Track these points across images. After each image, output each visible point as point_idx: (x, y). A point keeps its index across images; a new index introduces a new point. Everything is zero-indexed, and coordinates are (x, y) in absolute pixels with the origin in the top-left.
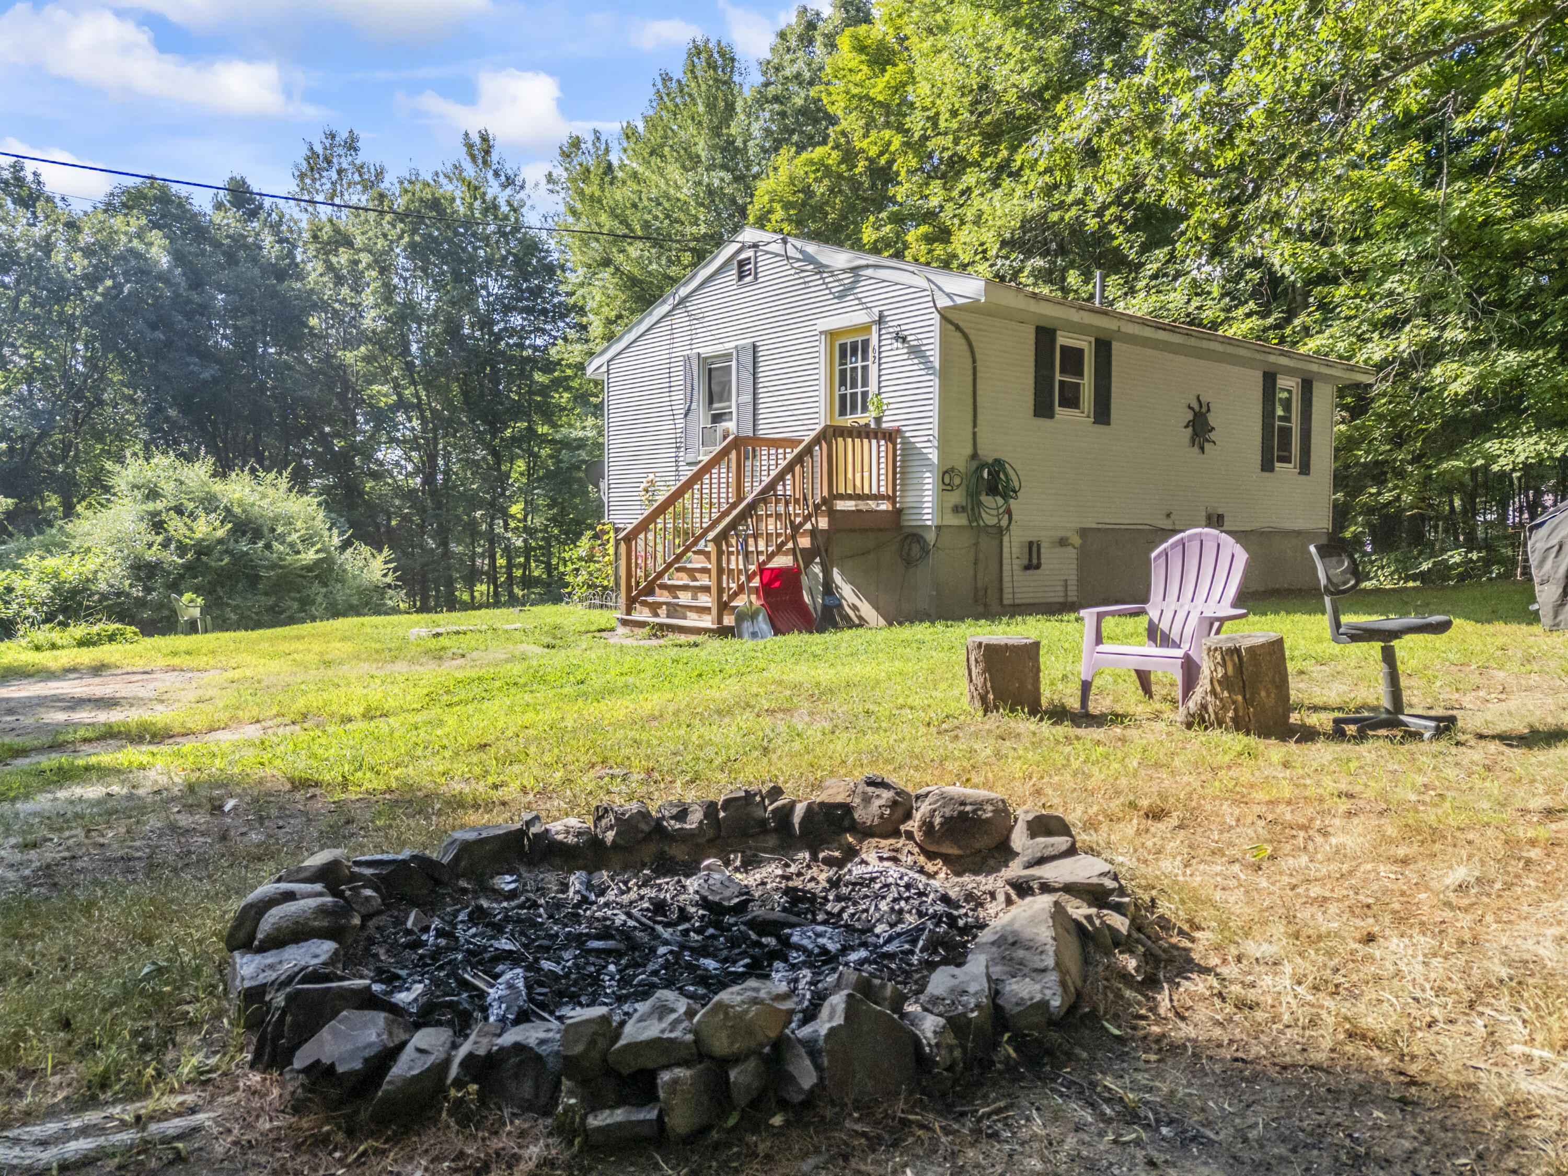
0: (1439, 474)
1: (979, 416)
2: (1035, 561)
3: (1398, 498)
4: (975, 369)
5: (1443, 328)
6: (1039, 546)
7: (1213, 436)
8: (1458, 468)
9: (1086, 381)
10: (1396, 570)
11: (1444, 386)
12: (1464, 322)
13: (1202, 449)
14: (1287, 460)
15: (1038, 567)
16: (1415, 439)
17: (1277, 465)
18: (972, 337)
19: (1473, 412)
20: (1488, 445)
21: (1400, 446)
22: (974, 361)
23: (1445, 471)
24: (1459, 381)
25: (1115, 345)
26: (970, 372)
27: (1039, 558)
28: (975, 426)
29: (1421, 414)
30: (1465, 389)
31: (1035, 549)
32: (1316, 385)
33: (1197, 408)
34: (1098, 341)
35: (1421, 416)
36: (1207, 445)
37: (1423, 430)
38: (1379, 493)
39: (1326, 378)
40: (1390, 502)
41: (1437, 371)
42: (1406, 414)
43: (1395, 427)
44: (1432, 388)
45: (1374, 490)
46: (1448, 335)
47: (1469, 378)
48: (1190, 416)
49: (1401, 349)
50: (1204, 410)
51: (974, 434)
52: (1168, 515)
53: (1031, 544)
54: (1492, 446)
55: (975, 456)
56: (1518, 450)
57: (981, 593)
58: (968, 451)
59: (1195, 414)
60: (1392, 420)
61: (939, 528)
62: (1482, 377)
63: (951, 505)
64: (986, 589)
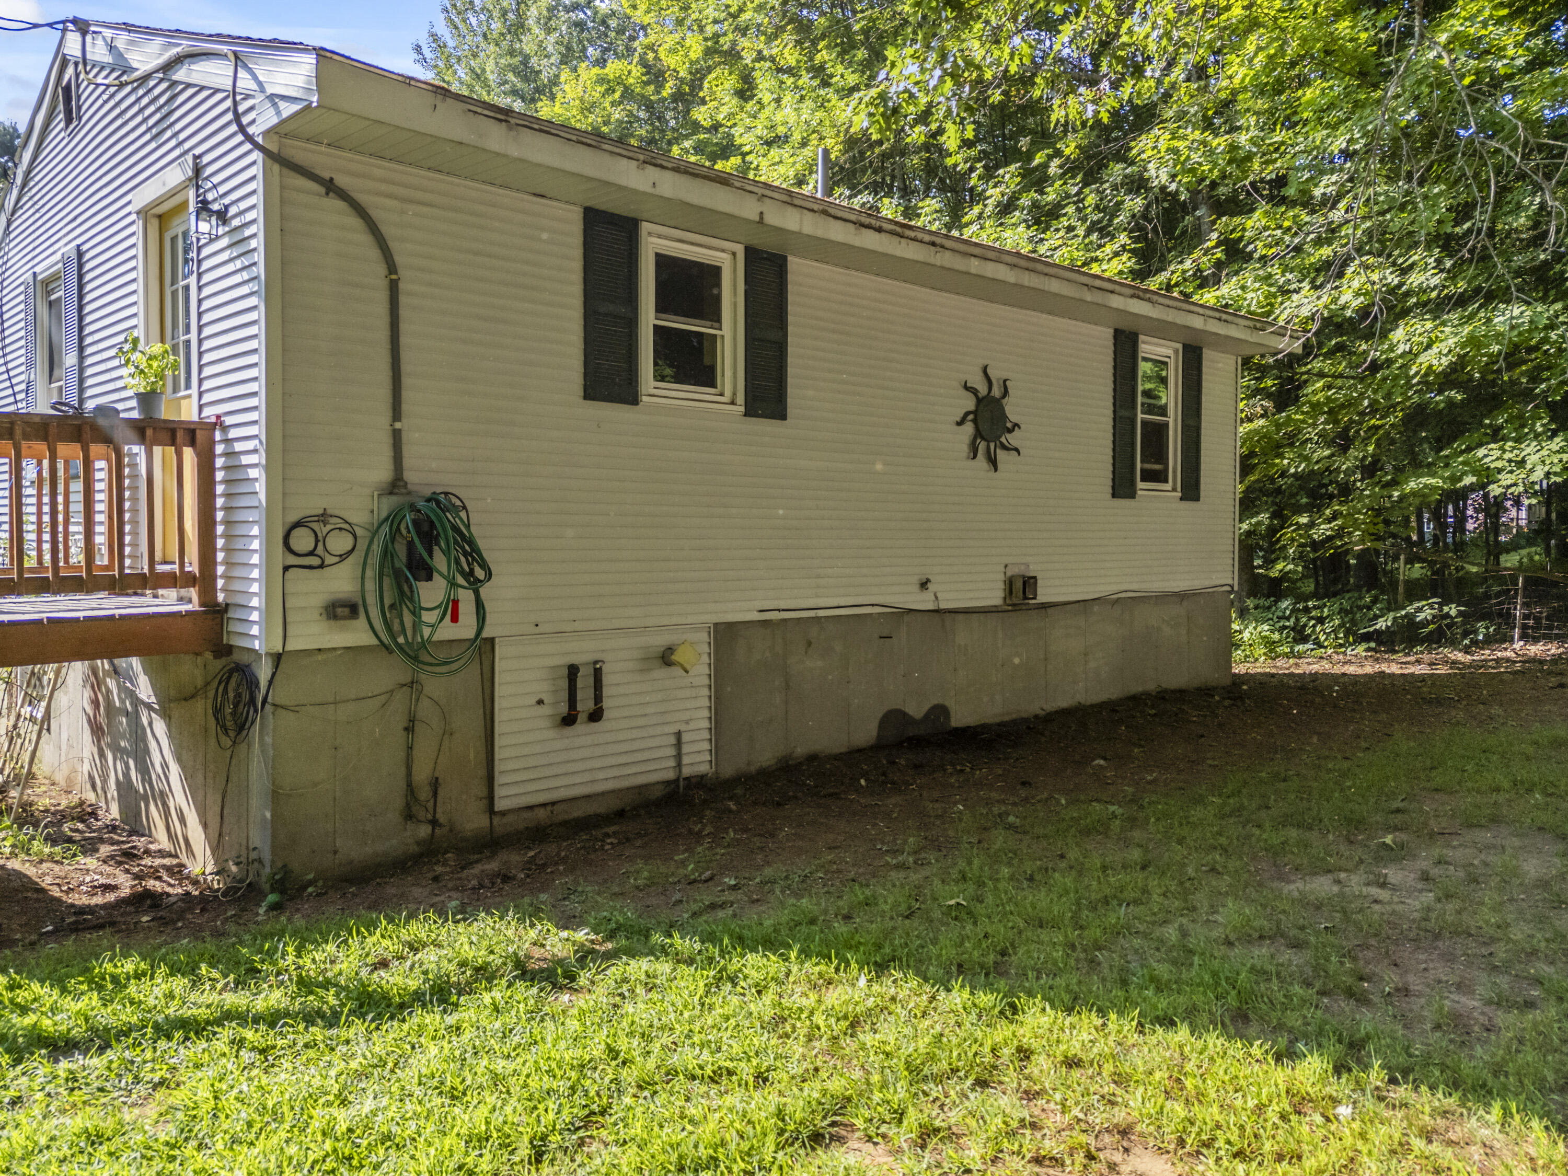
0: (1402, 498)
1: (406, 395)
2: (585, 704)
3: (1340, 533)
4: (394, 289)
5: (1405, 271)
6: (598, 674)
7: (1013, 439)
8: (1434, 488)
9: (726, 330)
10: (1341, 625)
11: (1411, 355)
12: (1439, 261)
13: (993, 462)
14: (1158, 477)
15: (596, 716)
16: (1366, 441)
17: (1140, 485)
18: (374, 213)
19: (1450, 403)
20: (1481, 452)
21: (1344, 449)
22: (392, 268)
23: (1414, 493)
24: (1435, 349)
25: (794, 263)
26: (382, 296)
27: (598, 698)
28: (397, 413)
29: (1374, 403)
30: (1445, 361)
31: (584, 682)
32: (1207, 354)
33: (983, 390)
34: (752, 254)
35: (1374, 408)
36: (1001, 455)
37: (1377, 428)
38: (1312, 525)
39: (1224, 343)
40: (1330, 539)
41: (1398, 334)
42: (1350, 404)
43: (1336, 422)
44: (1389, 362)
45: (1304, 520)
46: (1415, 279)
47: (1451, 342)
48: (970, 404)
49: (1342, 301)
50: (996, 392)
51: (397, 436)
52: (924, 585)
53: (573, 670)
54: (1489, 454)
55: (396, 485)
56: (1532, 460)
57: (424, 794)
58: (382, 473)
59: (979, 401)
60: (1331, 412)
61: (277, 658)
62: (1473, 341)
63: (318, 600)
64: (435, 784)
